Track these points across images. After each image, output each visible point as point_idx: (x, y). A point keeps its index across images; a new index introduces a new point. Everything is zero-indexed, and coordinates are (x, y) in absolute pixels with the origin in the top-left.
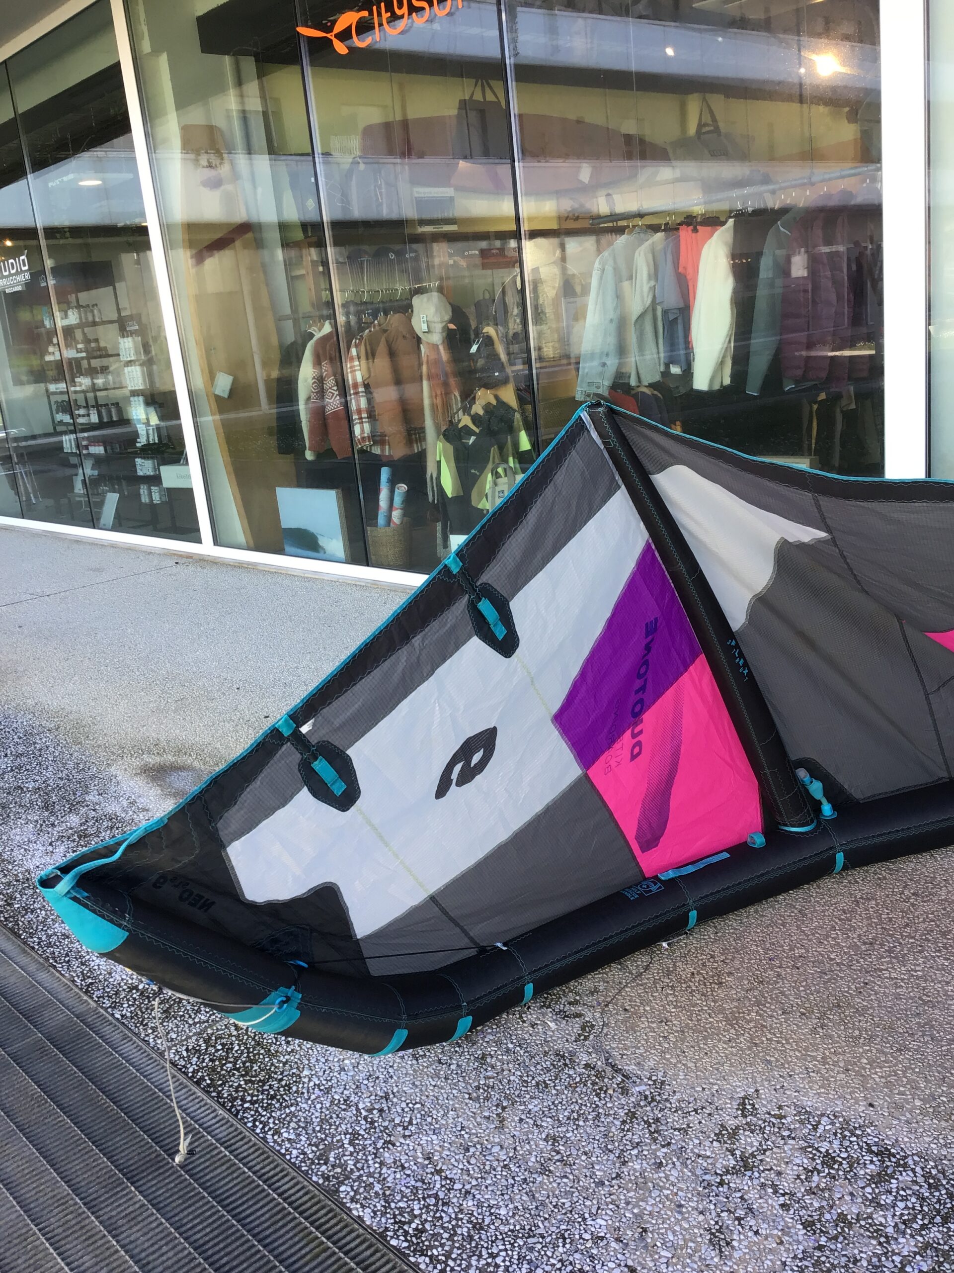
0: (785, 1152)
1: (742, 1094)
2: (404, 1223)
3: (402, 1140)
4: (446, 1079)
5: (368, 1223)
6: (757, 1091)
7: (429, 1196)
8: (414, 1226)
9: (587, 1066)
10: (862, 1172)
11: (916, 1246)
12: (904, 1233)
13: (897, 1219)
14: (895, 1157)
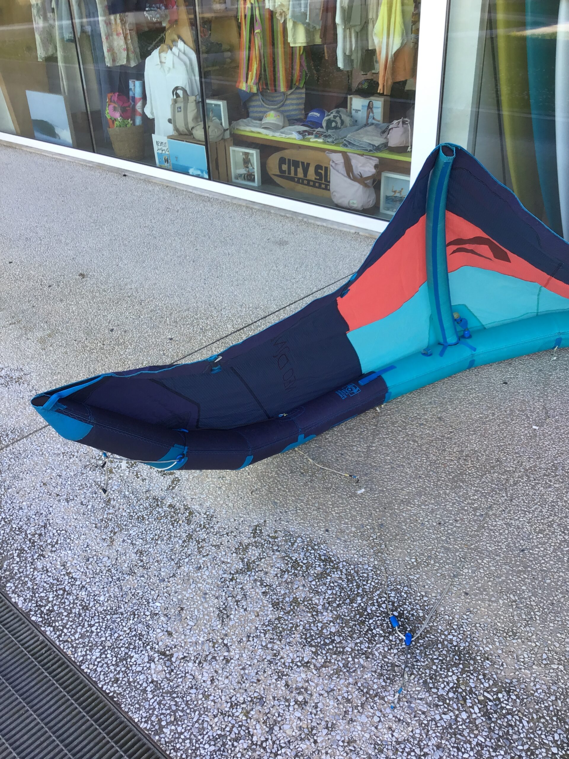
0: (272, 560)
1: (256, 523)
2: (42, 606)
3: (50, 554)
4: (84, 514)
5: (20, 606)
6: (265, 521)
7: (60, 589)
8: (47, 608)
9: (170, 506)
10: (312, 572)
11: (332, 617)
12: (327, 609)
13: (325, 601)
14: (333, 562)
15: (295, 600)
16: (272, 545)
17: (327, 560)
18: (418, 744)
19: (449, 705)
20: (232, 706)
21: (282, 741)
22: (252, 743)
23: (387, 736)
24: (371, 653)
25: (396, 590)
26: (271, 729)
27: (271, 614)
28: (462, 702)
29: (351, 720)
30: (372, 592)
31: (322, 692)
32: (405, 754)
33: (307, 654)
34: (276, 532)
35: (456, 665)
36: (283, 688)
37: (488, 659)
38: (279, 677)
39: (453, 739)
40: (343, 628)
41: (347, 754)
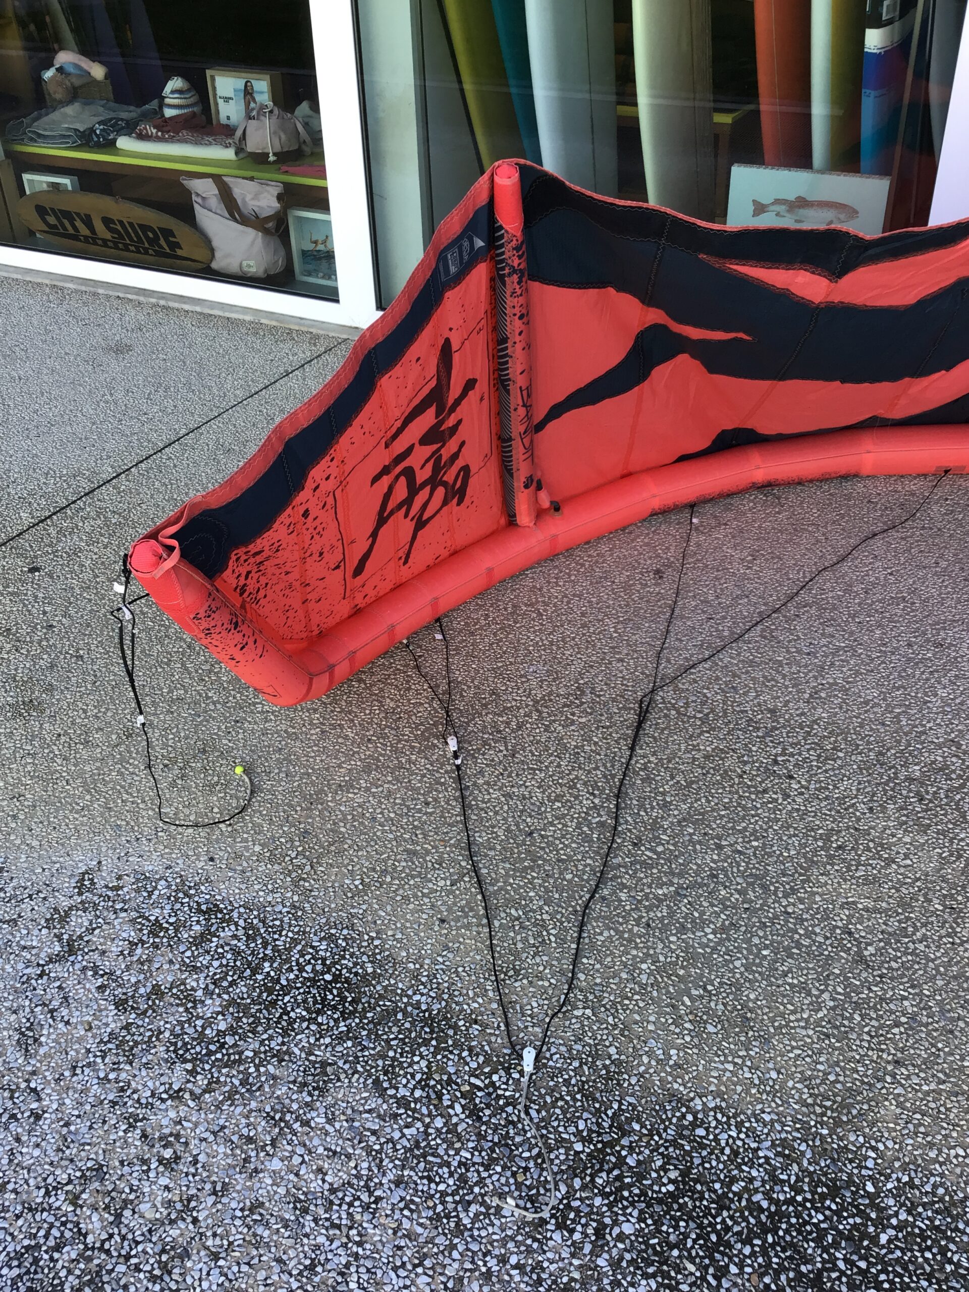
15: (156, 990)
16: (114, 901)
17: (211, 910)
18: (367, 1186)
19: (414, 1110)
20: (47, 1194)
21: (138, 1233)
22: (86, 1248)
23: (315, 1185)
24: (289, 1053)
25: (331, 938)
26: (118, 1216)
27: (112, 1021)
28: (436, 1102)
29: (256, 1171)
30: (289, 950)
31: (206, 1135)
32: (345, 1207)
33: (178, 1076)
34: (119, 878)
35: (426, 1042)
36: (138, 1143)
37: (476, 1022)
38: (130, 1125)
39: (422, 1165)
40: (239, 1019)
41: (249, 1228)
